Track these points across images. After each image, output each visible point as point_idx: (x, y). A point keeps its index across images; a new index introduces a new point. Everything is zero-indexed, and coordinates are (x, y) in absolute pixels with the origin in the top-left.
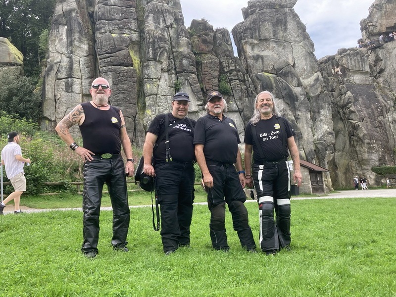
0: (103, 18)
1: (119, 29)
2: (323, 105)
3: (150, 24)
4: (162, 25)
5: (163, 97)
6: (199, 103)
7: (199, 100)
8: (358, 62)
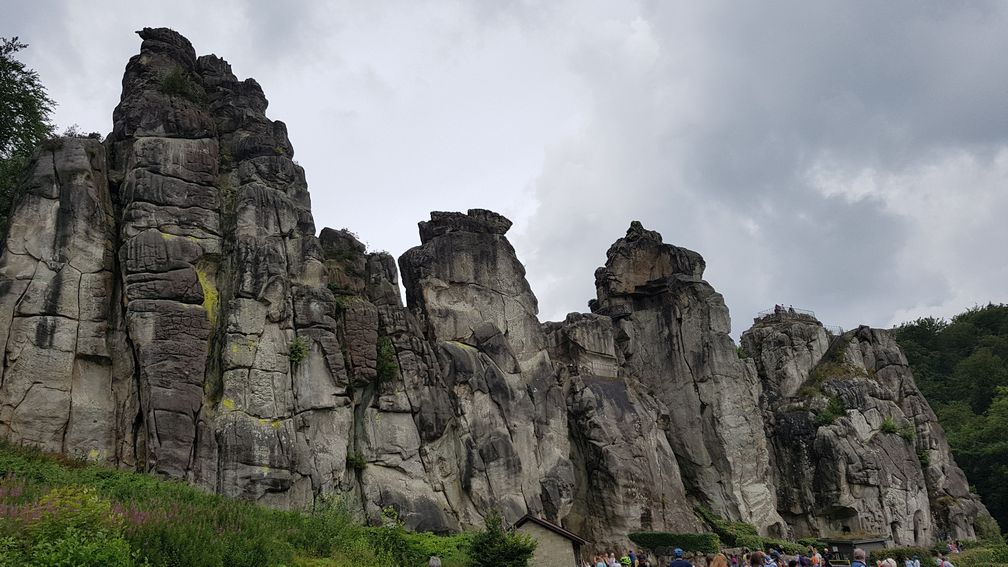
0: (146, 198)
1: (180, 224)
2: (555, 410)
3: (248, 225)
4: (272, 230)
5: (265, 374)
6: (339, 391)
7: (339, 384)
8: (599, 338)
